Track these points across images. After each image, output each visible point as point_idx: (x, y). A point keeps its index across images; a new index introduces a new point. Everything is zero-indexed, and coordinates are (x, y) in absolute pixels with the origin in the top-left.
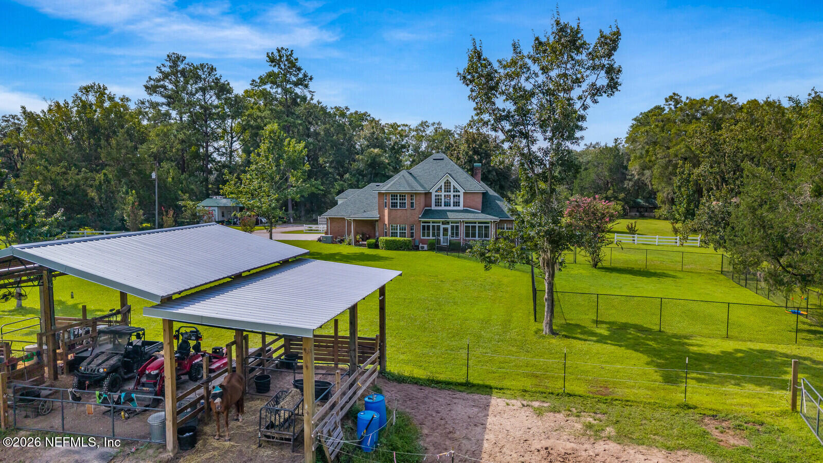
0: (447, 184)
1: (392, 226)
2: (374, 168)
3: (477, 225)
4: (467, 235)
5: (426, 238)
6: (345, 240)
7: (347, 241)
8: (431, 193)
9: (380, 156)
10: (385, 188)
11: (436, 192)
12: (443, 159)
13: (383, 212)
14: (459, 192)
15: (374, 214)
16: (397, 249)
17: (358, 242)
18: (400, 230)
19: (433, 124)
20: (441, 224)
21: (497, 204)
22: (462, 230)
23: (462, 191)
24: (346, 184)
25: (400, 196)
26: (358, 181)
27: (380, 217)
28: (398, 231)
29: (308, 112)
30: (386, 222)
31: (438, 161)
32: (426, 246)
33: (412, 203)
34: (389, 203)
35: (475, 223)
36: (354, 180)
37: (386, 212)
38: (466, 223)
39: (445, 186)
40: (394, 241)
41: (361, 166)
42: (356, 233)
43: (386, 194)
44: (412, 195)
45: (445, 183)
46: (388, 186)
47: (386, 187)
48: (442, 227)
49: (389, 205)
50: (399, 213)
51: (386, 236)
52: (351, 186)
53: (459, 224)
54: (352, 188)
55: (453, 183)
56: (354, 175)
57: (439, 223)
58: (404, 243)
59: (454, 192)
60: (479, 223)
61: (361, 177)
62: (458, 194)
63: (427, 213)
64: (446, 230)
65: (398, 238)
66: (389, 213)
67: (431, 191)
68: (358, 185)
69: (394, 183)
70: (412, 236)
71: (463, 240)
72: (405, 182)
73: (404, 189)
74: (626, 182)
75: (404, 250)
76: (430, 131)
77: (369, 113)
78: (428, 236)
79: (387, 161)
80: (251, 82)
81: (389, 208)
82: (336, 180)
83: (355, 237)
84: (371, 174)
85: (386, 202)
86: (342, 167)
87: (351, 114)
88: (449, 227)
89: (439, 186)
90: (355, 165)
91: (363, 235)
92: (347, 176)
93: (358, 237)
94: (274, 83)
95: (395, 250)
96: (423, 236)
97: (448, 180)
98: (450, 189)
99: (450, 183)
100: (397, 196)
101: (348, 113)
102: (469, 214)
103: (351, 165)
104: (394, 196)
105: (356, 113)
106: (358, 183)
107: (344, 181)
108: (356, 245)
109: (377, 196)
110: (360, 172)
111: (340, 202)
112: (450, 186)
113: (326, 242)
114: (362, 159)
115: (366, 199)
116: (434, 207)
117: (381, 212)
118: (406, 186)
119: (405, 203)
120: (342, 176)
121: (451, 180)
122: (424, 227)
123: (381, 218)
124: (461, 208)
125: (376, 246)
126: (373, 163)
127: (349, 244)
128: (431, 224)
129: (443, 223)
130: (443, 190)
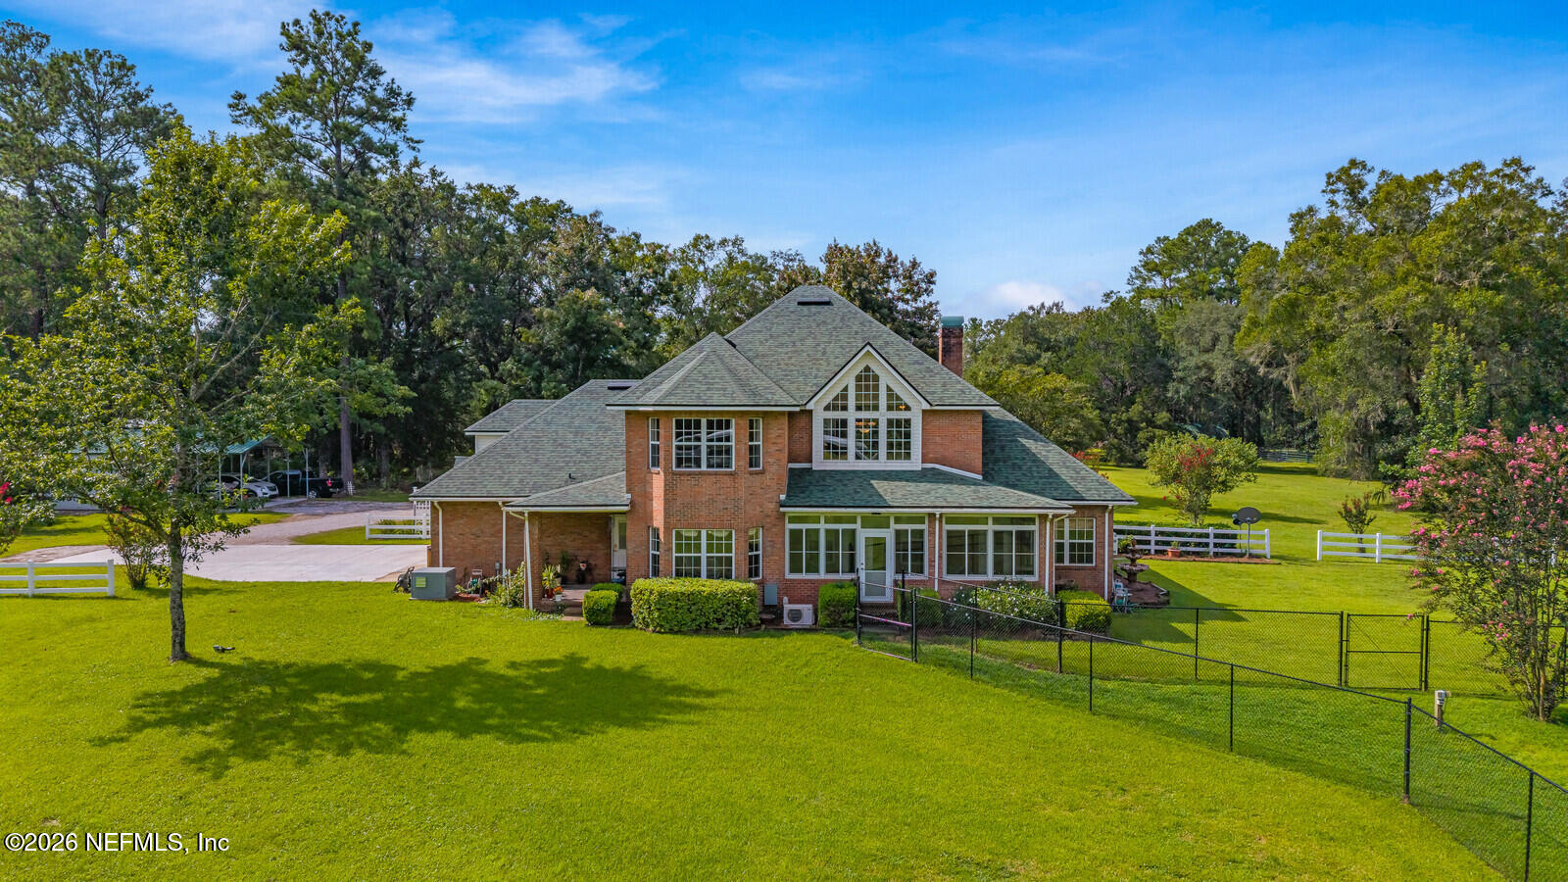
0: (867, 380)
1: (679, 536)
2: (585, 344)
3: (990, 528)
4: (954, 566)
5: (804, 576)
6: (500, 587)
7: (504, 592)
8: (811, 412)
9: (602, 309)
10: (653, 396)
11: (827, 408)
12: (828, 303)
13: (646, 483)
14: (908, 408)
15: (607, 490)
16: (703, 629)
17: (550, 594)
18: (710, 549)
19: (724, 242)
20: (858, 526)
21: (1026, 450)
22: (936, 549)
23: (918, 405)
24: (505, 387)
25: (710, 424)
26: (538, 379)
27: (632, 503)
28: (704, 555)
29: (405, 194)
30: (658, 521)
31: (814, 309)
32: (806, 609)
33: (753, 450)
34: (668, 452)
35: (984, 520)
36: (528, 378)
37: (658, 483)
38: (951, 520)
39: (858, 388)
40: (692, 598)
41: (549, 336)
42: (544, 560)
43: (657, 418)
44: (751, 420)
45: (858, 378)
46: (666, 386)
47: (654, 392)
48: (863, 535)
49: (668, 459)
50: (707, 486)
51: (656, 573)
52: (521, 393)
53: (924, 527)
54: (523, 396)
55: (887, 379)
56: (528, 364)
57: (852, 520)
58: (732, 603)
59: (890, 408)
60: (997, 520)
61: (546, 369)
62: (902, 415)
63: (802, 483)
64: (878, 545)
65: (705, 585)
66: (669, 489)
67: (808, 407)
68: (539, 390)
69: (685, 379)
70: (753, 572)
71: (942, 582)
72: (725, 373)
73: (724, 396)
74: (1171, 386)
75: (728, 632)
76: (716, 260)
77: (569, 203)
78: (813, 568)
79: (621, 325)
80: (232, 101)
81: (667, 472)
82: (480, 377)
83: (538, 578)
84: (576, 360)
85: (656, 449)
86: (497, 342)
87: (523, 205)
88: (888, 535)
89: (838, 391)
90: (530, 336)
91: (567, 562)
92: (509, 365)
93: (548, 574)
94: (300, 105)
95: (697, 631)
96: (792, 571)
97: (867, 369)
98: (876, 397)
99: (876, 378)
100: (698, 424)
101: (514, 202)
102: (955, 488)
103: (519, 338)
104: (687, 425)
105: (536, 201)
106: (539, 384)
107: (501, 380)
108: (540, 609)
109: (620, 424)
110: (543, 355)
111: (482, 444)
112: (876, 388)
113: (424, 595)
114: (551, 318)
115: (576, 434)
116: (820, 463)
117: (637, 483)
118: (732, 387)
119: (728, 451)
120: (493, 367)
121: (879, 367)
122: (796, 536)
123: (638, 508)
124: (915, 463)
125: (620, 615)
126: (580, 329)
127: (516, 603)
128: (822, 526)
129: (867, 523)
130: (852, 402)
